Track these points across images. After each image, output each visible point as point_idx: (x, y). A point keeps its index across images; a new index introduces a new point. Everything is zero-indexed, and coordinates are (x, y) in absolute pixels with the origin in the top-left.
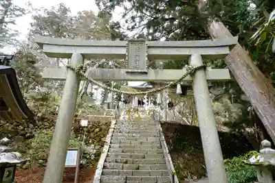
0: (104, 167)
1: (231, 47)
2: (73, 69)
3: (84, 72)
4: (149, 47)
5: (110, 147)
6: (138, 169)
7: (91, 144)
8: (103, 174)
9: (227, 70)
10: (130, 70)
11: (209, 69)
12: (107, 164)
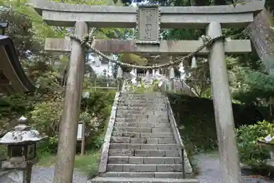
0: (111, 141)
1: (255, 13)
2: (78, 41)
3: (91, 43)
4: (162, 14)
5: (116, 121)
6: (146, 142)
7: (94, 117)
8: (110, 147)
9: (249, 41)
10: (141, 42)
11: (228, 40)
12: (114, 138)
